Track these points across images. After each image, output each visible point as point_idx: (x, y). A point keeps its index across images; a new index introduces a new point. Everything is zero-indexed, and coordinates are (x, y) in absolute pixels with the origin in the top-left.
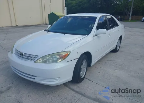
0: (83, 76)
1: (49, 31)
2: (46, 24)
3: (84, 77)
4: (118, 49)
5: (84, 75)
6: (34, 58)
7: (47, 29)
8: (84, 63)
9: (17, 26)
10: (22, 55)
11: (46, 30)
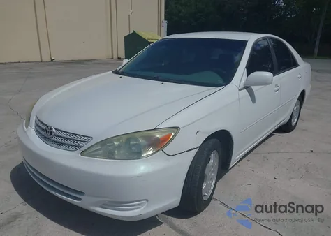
0: (208, 195)
1: (123, 74)
2: (119, 59)
3: (211, 198)
4: (294, 123)
5: (210, 192)
6: (81, 144)
7: (118, 69)
8: (211, 161)
9: (52, 60)
10: (51, 135)
11: (116, 72)
